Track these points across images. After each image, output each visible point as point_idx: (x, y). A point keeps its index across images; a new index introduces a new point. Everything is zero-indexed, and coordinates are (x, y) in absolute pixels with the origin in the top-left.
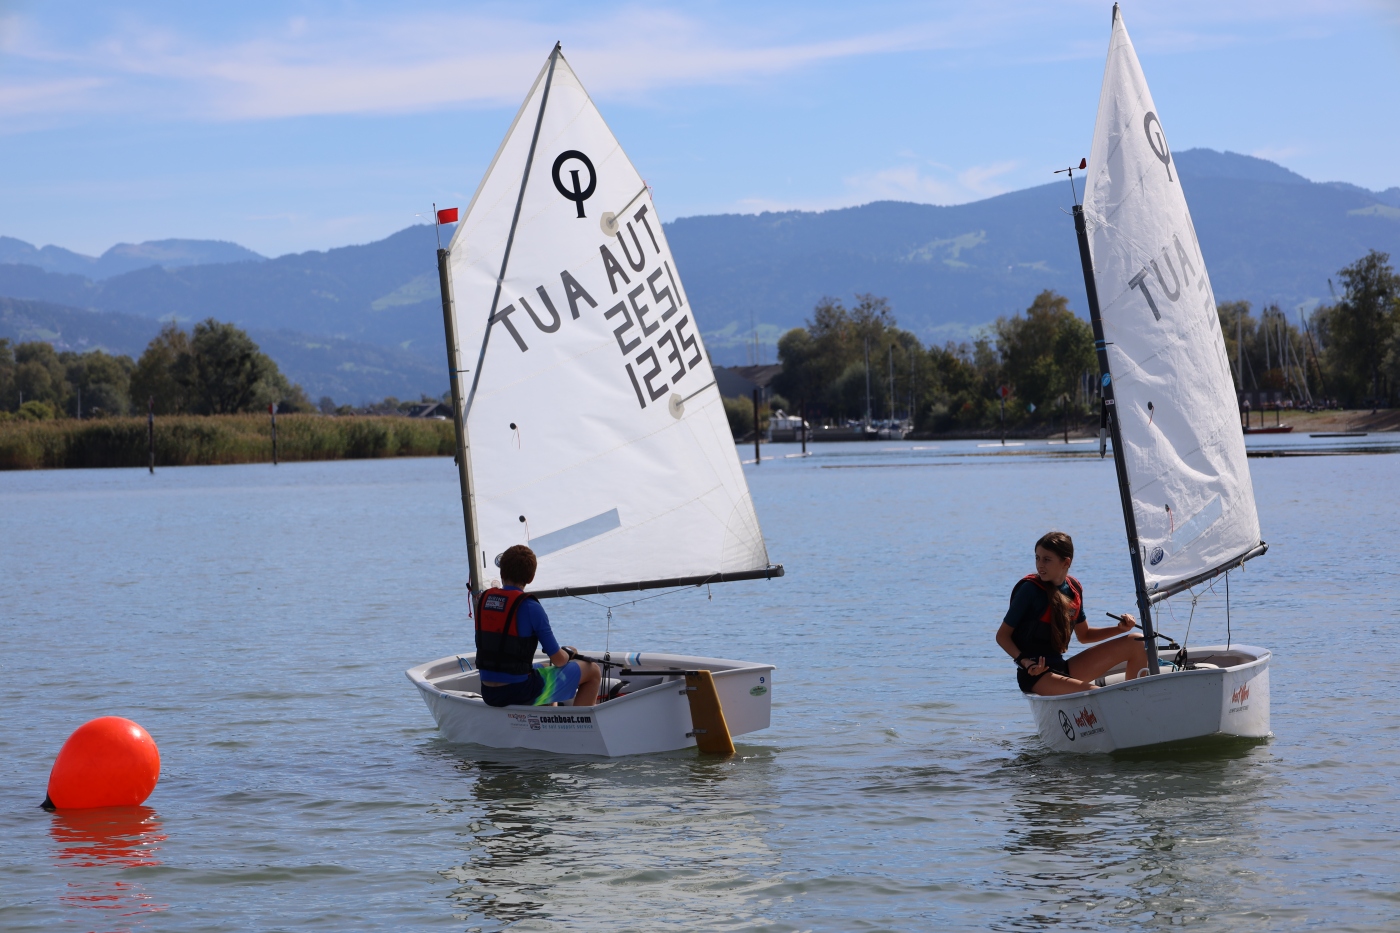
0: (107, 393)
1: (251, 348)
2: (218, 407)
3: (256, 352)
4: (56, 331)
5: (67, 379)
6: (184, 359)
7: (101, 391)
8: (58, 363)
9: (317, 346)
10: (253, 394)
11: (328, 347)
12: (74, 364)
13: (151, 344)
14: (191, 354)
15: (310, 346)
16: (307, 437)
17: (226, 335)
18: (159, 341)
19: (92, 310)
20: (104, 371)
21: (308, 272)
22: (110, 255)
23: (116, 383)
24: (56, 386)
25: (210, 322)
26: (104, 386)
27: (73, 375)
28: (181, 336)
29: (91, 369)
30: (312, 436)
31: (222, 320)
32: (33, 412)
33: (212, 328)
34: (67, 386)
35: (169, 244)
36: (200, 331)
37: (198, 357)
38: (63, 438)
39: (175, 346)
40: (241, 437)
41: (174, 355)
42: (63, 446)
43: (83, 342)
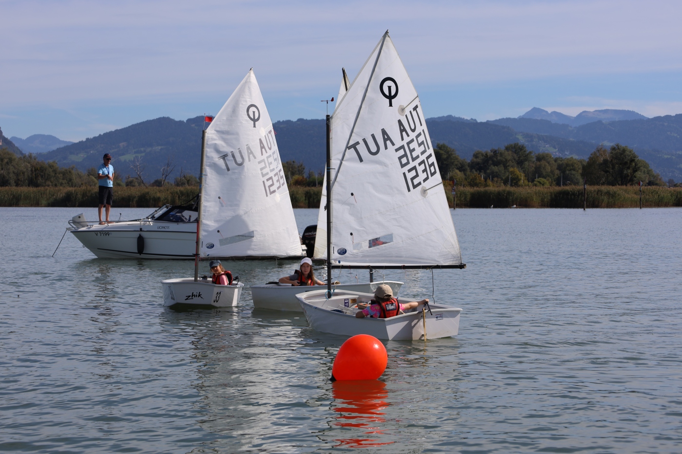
0: (574, 175)
1: (635, 157)
2: (620, 182)
3: (637, 159)
4: (556, 149)
5: (557, 169)
6: (605, 161)
7: (571, 174)
8: (554, 162)
9: (669, 157)
10: (635, 177)
11: (674, 157)
12: (561, 163)
13: (591, 154)
14: (609, 159)
15: (666, 156)
16: (656, 197)
17: (624, 151)
18: (595, 153)
19: (571, 139)
20: (573, 166)
21: (666, 124)
22: (580, 116)
23: (578, 171)
24: (552, 172)
25: (617, 145)
26: (573, 172)
27: (560, 167)
28: (605, 151)
29: (567, 165)
30: (659, 196)
31: (623, 144)
32: (540, 183)
33: (618, 148)
34: (557, 172)
35: (606, 111)
36: (613, 149)
37: (612, 160)
38: (549, 194)
39: (602, 156)
40: (627, 195)
41: (601, 160)
42: (549, 198)
43: (567, 153)
